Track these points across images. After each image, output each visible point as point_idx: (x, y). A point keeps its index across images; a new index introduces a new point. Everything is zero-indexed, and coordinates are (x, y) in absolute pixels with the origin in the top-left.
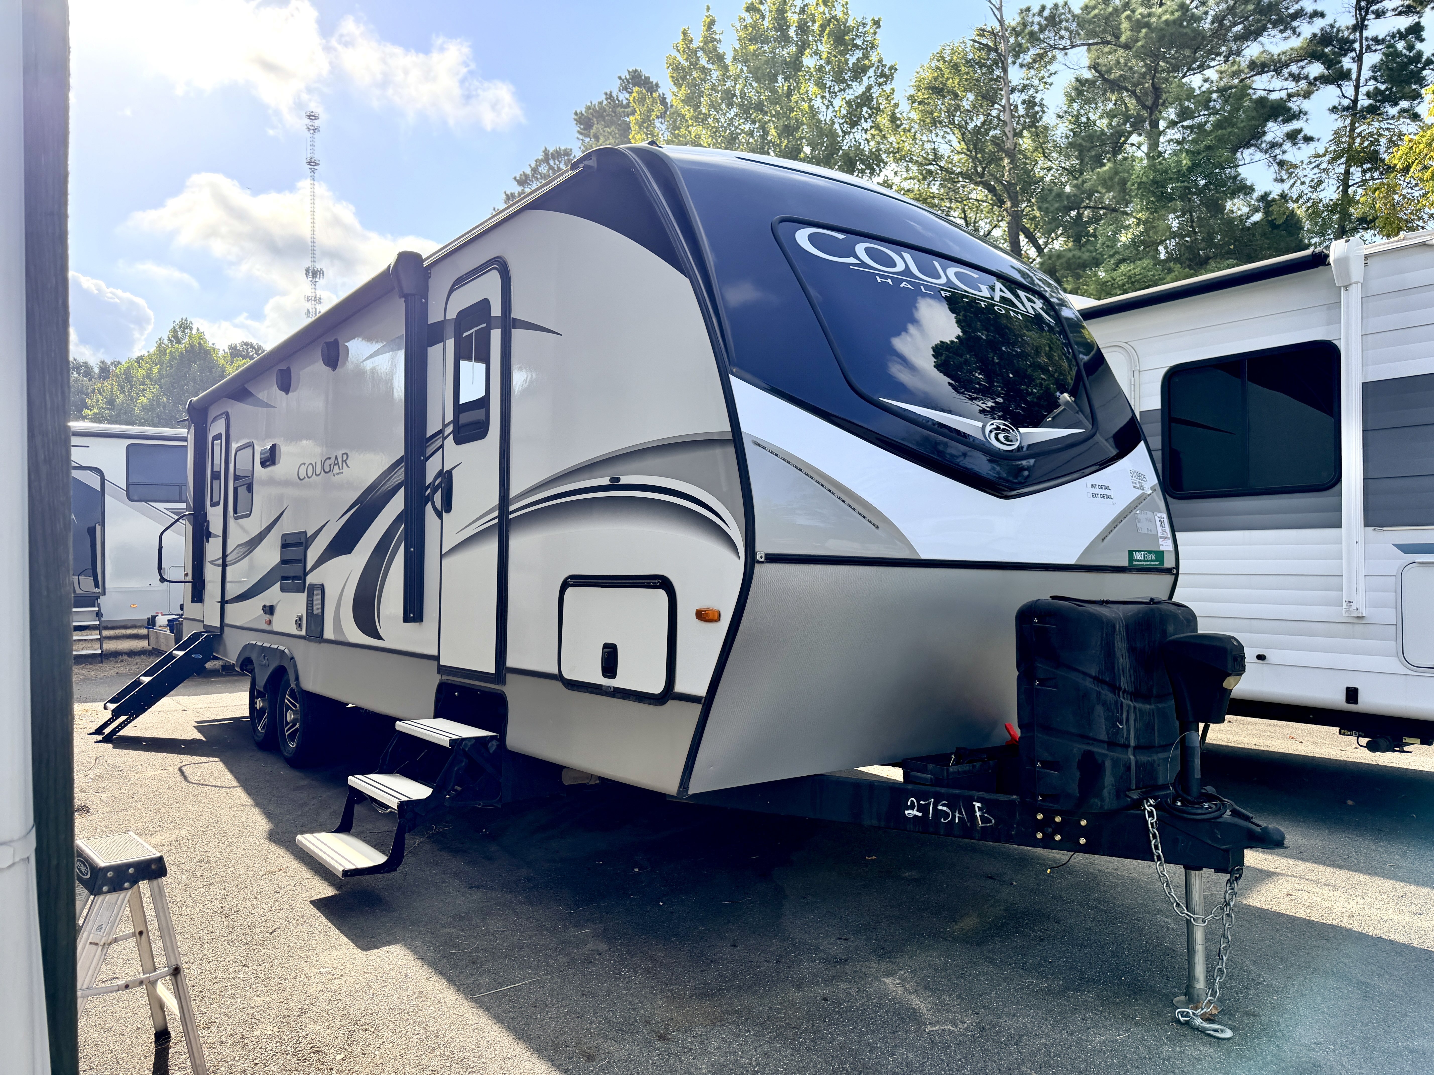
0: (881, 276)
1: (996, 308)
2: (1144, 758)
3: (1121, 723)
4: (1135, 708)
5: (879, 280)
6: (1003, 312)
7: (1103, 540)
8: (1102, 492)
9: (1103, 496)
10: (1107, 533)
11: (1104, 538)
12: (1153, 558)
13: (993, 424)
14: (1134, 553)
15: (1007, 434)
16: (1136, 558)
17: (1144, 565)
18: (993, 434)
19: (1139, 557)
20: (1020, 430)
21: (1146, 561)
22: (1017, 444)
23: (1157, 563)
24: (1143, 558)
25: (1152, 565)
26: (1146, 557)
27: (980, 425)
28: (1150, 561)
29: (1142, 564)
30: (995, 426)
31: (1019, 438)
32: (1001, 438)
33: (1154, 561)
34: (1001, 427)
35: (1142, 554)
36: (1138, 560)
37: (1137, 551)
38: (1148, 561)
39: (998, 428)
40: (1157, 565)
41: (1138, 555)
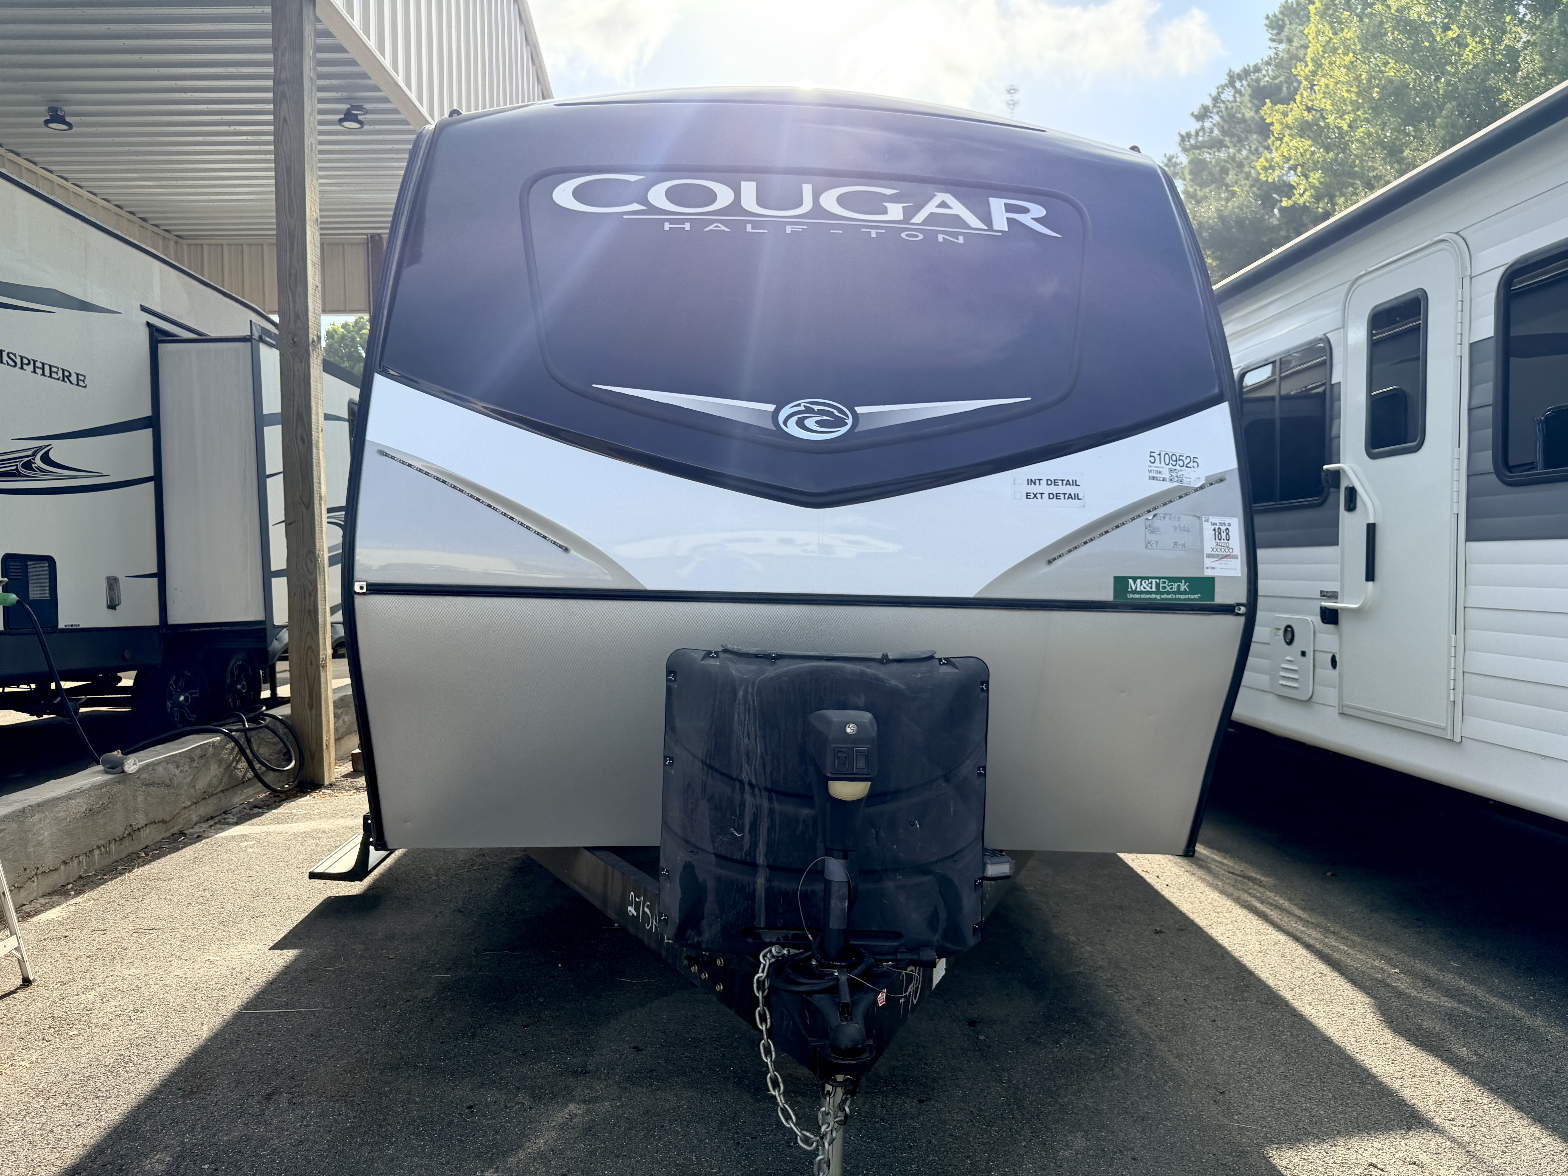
0: (671, 221)
1: (903, 235)
2: (783, 884)
3: (740, 829)
4: (771, 811)
5: (667, 226)
6: (921, 237)
7: (1050, 562)
8: (1054, 489)
9: (1057, 496)
10: (1063, 551)
11: (1054, 559)
12: (1182, 589)
13: (799, 405)
14: (1131, 581)
15: (825, 418)
16: (1136, 588)
17: (1156, 599)
18: (795, 418)
19: (1145, 588)
20: (860, 410)
21: (1163, 593)
22: (843, 430)
23: (1193, 597)
24: (1154, 589)
25: (1180, 599)
26: (1164, 588)
27: (771, 408)
28: (1174, 593)
29: (1149, 599)
30: (802, 408)
31: (850, 422)
32: (810, 423)
33: (1185, 592)
34: (816, 408)
35: (1151, 583)
36: (1141, 592)
37: (1139, 578)
38: (1168, 593)
39: (808, 410)
40: (1192, 600)
41: (1141, 584)
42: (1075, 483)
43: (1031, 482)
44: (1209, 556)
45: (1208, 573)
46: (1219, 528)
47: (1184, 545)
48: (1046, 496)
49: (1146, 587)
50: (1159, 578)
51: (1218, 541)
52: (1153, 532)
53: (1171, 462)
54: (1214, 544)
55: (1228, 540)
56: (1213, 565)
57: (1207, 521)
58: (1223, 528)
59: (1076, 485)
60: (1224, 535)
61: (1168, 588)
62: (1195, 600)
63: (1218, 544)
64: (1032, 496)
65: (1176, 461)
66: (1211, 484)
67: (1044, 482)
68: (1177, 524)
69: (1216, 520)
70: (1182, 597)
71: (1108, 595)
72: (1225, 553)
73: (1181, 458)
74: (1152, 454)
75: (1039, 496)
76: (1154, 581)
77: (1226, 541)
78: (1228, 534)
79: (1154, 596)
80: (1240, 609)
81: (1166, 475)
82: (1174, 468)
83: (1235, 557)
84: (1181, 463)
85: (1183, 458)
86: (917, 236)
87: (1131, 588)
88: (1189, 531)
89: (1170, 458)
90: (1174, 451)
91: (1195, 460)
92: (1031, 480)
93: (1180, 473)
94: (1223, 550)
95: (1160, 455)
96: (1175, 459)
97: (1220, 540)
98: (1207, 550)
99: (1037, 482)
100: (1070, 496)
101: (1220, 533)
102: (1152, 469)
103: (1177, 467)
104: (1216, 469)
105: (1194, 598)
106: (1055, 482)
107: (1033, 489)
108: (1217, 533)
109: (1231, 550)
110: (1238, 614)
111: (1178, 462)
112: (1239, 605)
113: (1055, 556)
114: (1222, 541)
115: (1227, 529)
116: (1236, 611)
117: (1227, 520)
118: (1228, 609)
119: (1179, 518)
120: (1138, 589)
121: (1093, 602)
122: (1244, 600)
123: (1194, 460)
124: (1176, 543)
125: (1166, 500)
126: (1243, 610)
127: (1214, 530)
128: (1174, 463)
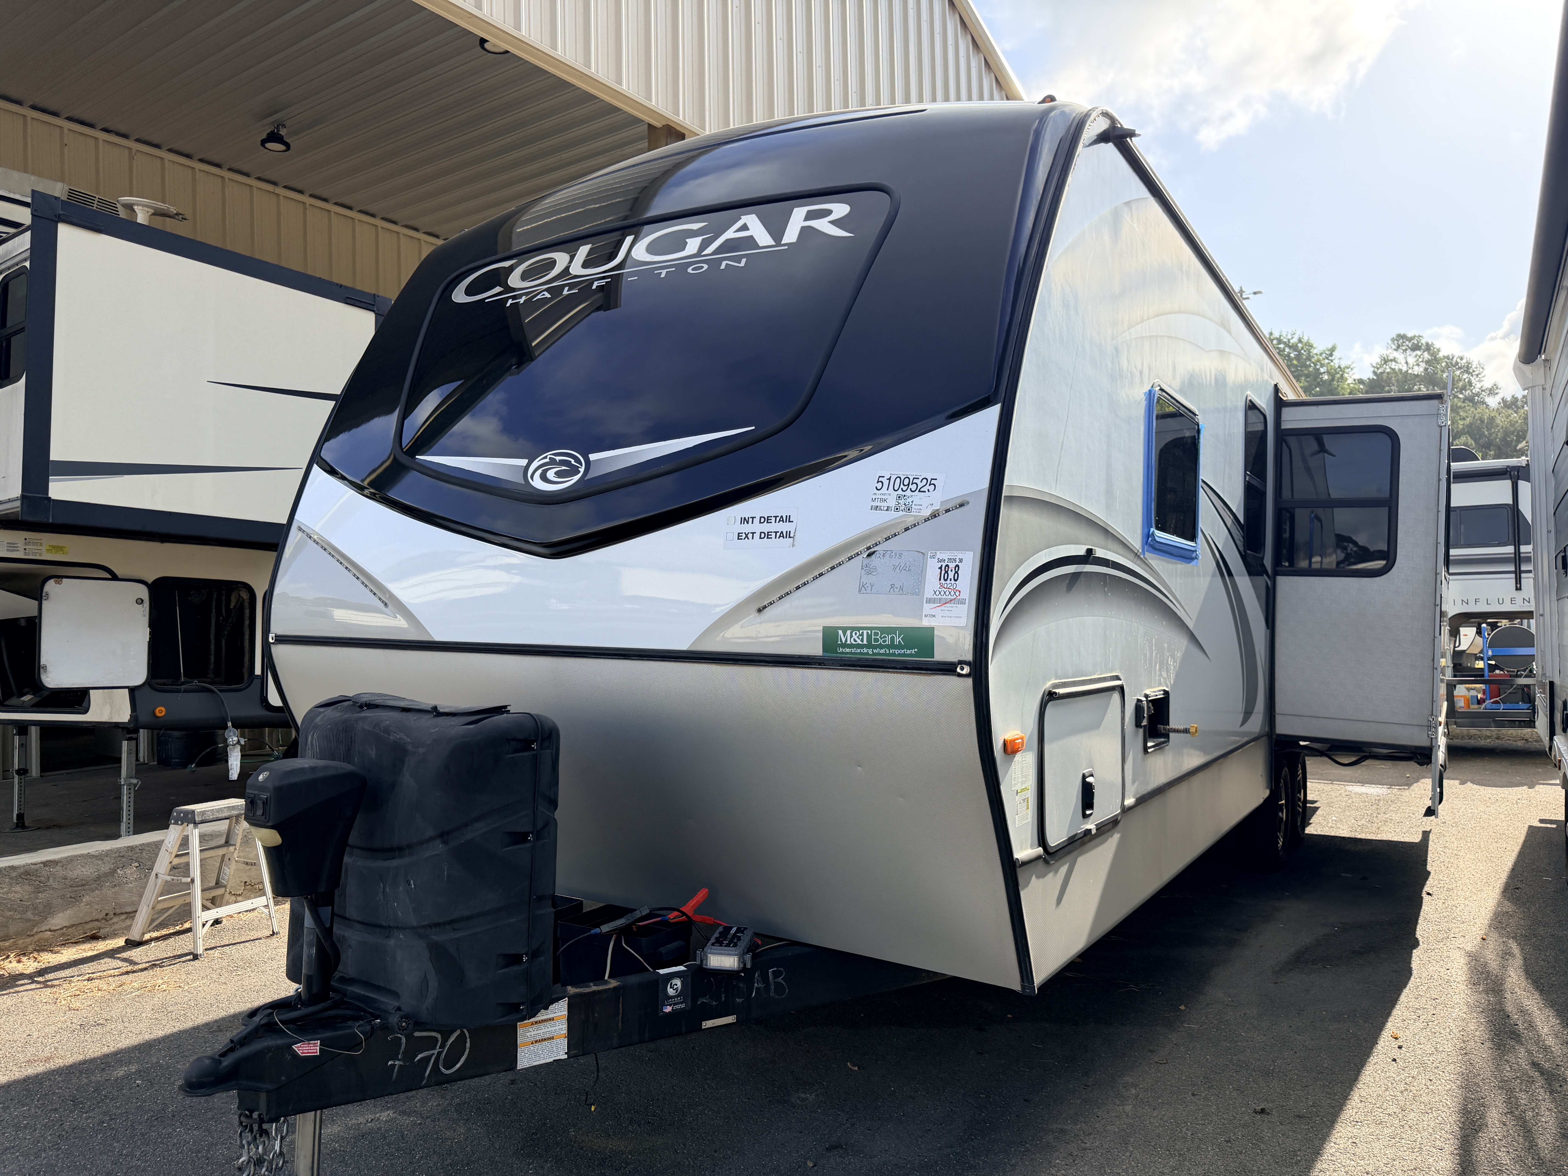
7: (760, 610)
8: (766, 528)
9: (768, 535)
10: (774, 598)
11: (765, 607)
12: (896, 642)
13: (546, 457)
14: (840, 632)
15: (564, 468)
16: (846, 641)
17: (867, 654)
18: (540, 471)
19: (855, 640)
20: (593, 457)
21: (875, 647)
22: (576, 478)
23: (909, 652)
24: (865, 642)
25: (894, 654)
26: (876, 640)
27: (524, 462)
28: (888, 647)
29: (861, 653)
30: (547, 460)
31: (582, 470)
32: (551, 475)
33: (900, 646)
34: (558, 458)
35: (862, 635)
36: (851, 646)
37: (849, 628)
38: (881, 646)
39: (552, 462)
40: (904, 655)
41: (851, 637)
42: (789, 519)
43: (744, 521)
44: (929, 601)
45: (926, 623)
46: (947, 566)
47: (901, 588)
48: (757, 536)
49: (857, 639)
50: (871, 629)
51: (944, 582)
52: (868, 573)
53: (902, 486)
54: (937, 587)
55: (955, 580)
56: (933, 612)
57: (933, 557)
58: (952, 565)
59: (789, 521)
60: (951, 575)
61: (881, 641)
62: (911, 655)
63: (942, 586)
64: (744, 536)
65: (908, 485)
66: (947, 511)
67: (757, 520)
68: (896, 561)
69: (945, 555)
70: (897, 652)
71: (816, 649)
72: (950, 597)
73: (915, 481)
74: (881, 479)
75: (750, 536)
76: (865, 632)
77: (953, 582)
78: (956, 572)
79: (865, 650)
80: (962, 669)
81: (892, 503)
82: (904, 493)
83: (962, 602)
84: (914, 487)
85: (918, 481)
86: (703, 267)
87: (841, 641)
88: (910, 570)
89: (902, 482)
90: (908, 473)
91: (933, 482)
92: (745, 518)
93: (910, 500)
94: (947, 593)
95: (889, 479)
96: (907, 483)
97: (946, 580)
98: (928, 593)
99: (751, 520)
100: (782, 535)
101: (946, 572)
102: (877, 497)
103: (908, 493)
104: (956, 492)
105: (910, 654)
106: (768, 520)
107: (747, 528)
108: (943, 572)
109: (957, 593)
110: (960, 675)
111: (910, 486)
112: (961, 662)
113: (765, 603)
114: (948, 581)
115: (957, 566)
116: (958, 670)
117: (959, 555)
118: (948, 669)
119: (901, 555)
120: (849, 642)
121: (800, 657)
122: (969, 657)
123: (931, 482)
124: (892, 586)
125: (888, 534)
126: (966, 670)
127: (941, 568)
128: (904, 488)
